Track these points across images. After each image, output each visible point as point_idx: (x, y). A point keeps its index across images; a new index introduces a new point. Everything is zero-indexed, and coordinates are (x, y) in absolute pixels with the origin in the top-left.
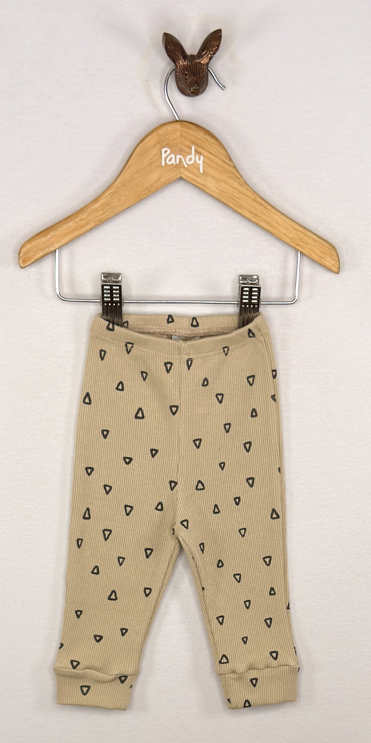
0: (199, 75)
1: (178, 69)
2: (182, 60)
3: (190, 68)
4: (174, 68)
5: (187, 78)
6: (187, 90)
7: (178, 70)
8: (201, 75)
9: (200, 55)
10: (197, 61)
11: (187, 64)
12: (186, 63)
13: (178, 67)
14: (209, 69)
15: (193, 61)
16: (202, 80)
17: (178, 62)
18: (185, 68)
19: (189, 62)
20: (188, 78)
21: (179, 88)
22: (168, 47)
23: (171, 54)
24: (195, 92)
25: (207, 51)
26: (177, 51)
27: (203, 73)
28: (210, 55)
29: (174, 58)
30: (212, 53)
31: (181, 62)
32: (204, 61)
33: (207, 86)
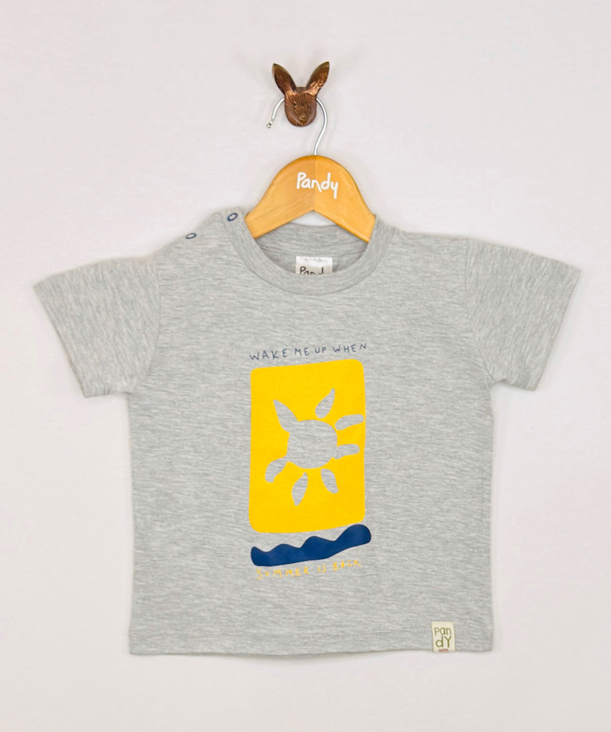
0: (306, 106)
2: (291, 91)
3: (299, 99)
5: (296, 108)
6: (295, 119)
7: (287, 101)
8: (309, 104)
9: (308, 87)
10: (306, 92)
11: (296, 95)
12: (295, 93)
13: (287, 98)
15: (301, 92)
16: (310, 110)
17: (288, 93)
18: (293, 98)
19: (298, 93)
21: (288, 118)
22: (278, 77)
23: (280, 85)
24: (303, 120)
25: (315, 83)
26: (286, 81)
27: (311, 104)
28: (319, 86)
29: (284, 89)
30: (321, 84)
31: (291, 93)
32: (313, 92)
33: (315, 116)
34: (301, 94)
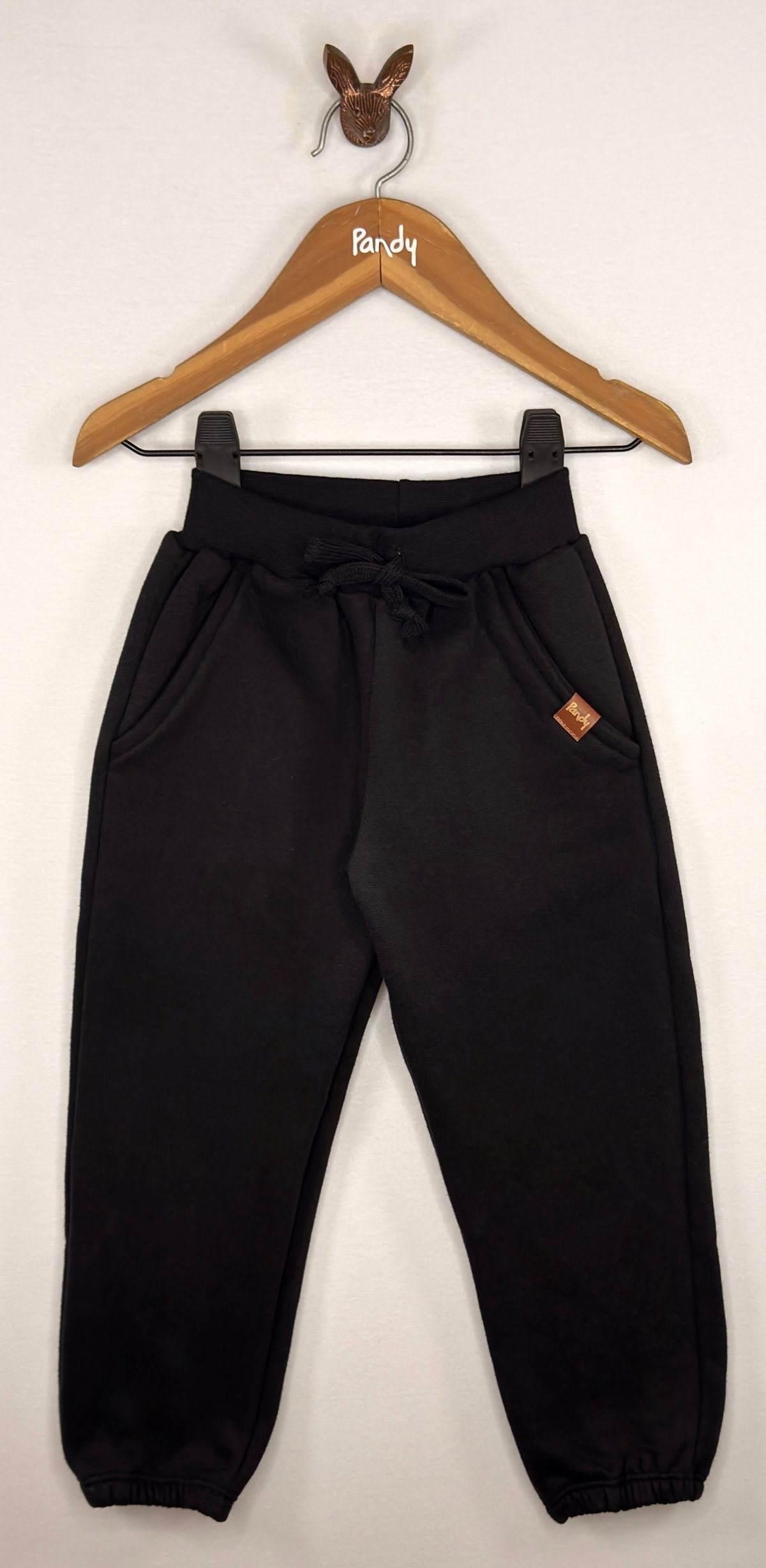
0: (376, 113)
1: (344, 102)
2: (351, 89)
3: (364, 102)
4: (338, 104)
5: (358, 116)
6: (358, 135)
7: (345, 105)
8: (380, 113)
9: (379, 83)
10: (375, 92)
11: (360, 95)
12: (358, 93)
13: (346, 100)
14: (392, 102)
15: (367, 92)
16: (380, 121)
17: (346, 92)
18: (355, 101)
19: (363, 92)
20: (360, 117)
21: (345, 132)
22: (332, 67)
23: (335, 79)
24: (370, 137)
25: (389, 80)
26: (345, 74)
27: (383, 111)
28: (395, 84)
29: (341, 87)
30: (397, 81)
31: (351, 92)
32: (386, 92)
33: (387, 130)
34: (367, 94)
